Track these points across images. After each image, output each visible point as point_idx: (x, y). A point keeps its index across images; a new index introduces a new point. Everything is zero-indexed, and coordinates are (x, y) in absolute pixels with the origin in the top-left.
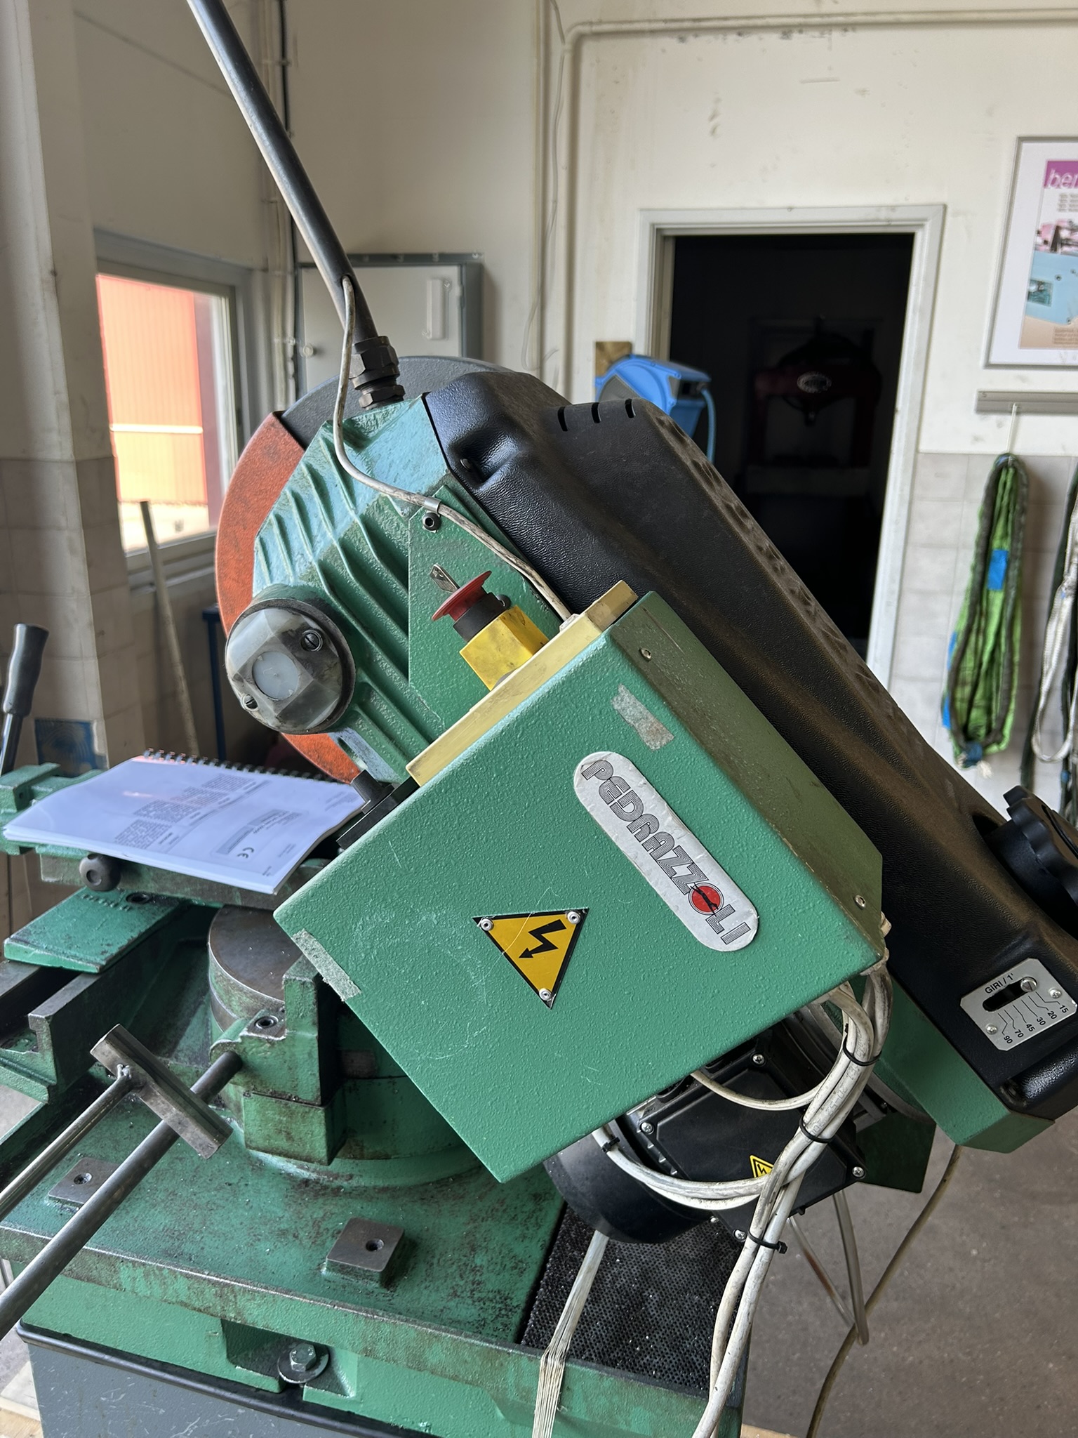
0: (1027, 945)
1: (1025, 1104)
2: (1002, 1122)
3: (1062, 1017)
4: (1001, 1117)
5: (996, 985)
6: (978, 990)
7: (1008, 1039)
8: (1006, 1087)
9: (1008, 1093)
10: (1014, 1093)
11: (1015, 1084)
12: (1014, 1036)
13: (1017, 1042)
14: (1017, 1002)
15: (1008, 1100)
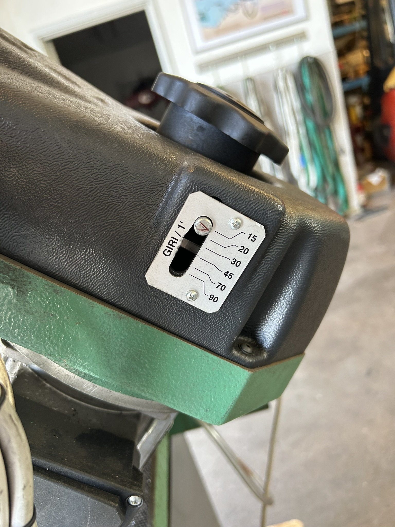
0: (184, 182)
1: (265, 355)
2: (250, 384)
3: (254, 248)
4: (245, 381)
5: (171, 244)
6: (156, 258)
7: (212, 298)
8: (239, 346)
9: (243, 353)
10: (249, 350)
11: (246, 339)
12: (217, 293)
13: (223, 296)
14: (202, 252)
15: (245, 361)
